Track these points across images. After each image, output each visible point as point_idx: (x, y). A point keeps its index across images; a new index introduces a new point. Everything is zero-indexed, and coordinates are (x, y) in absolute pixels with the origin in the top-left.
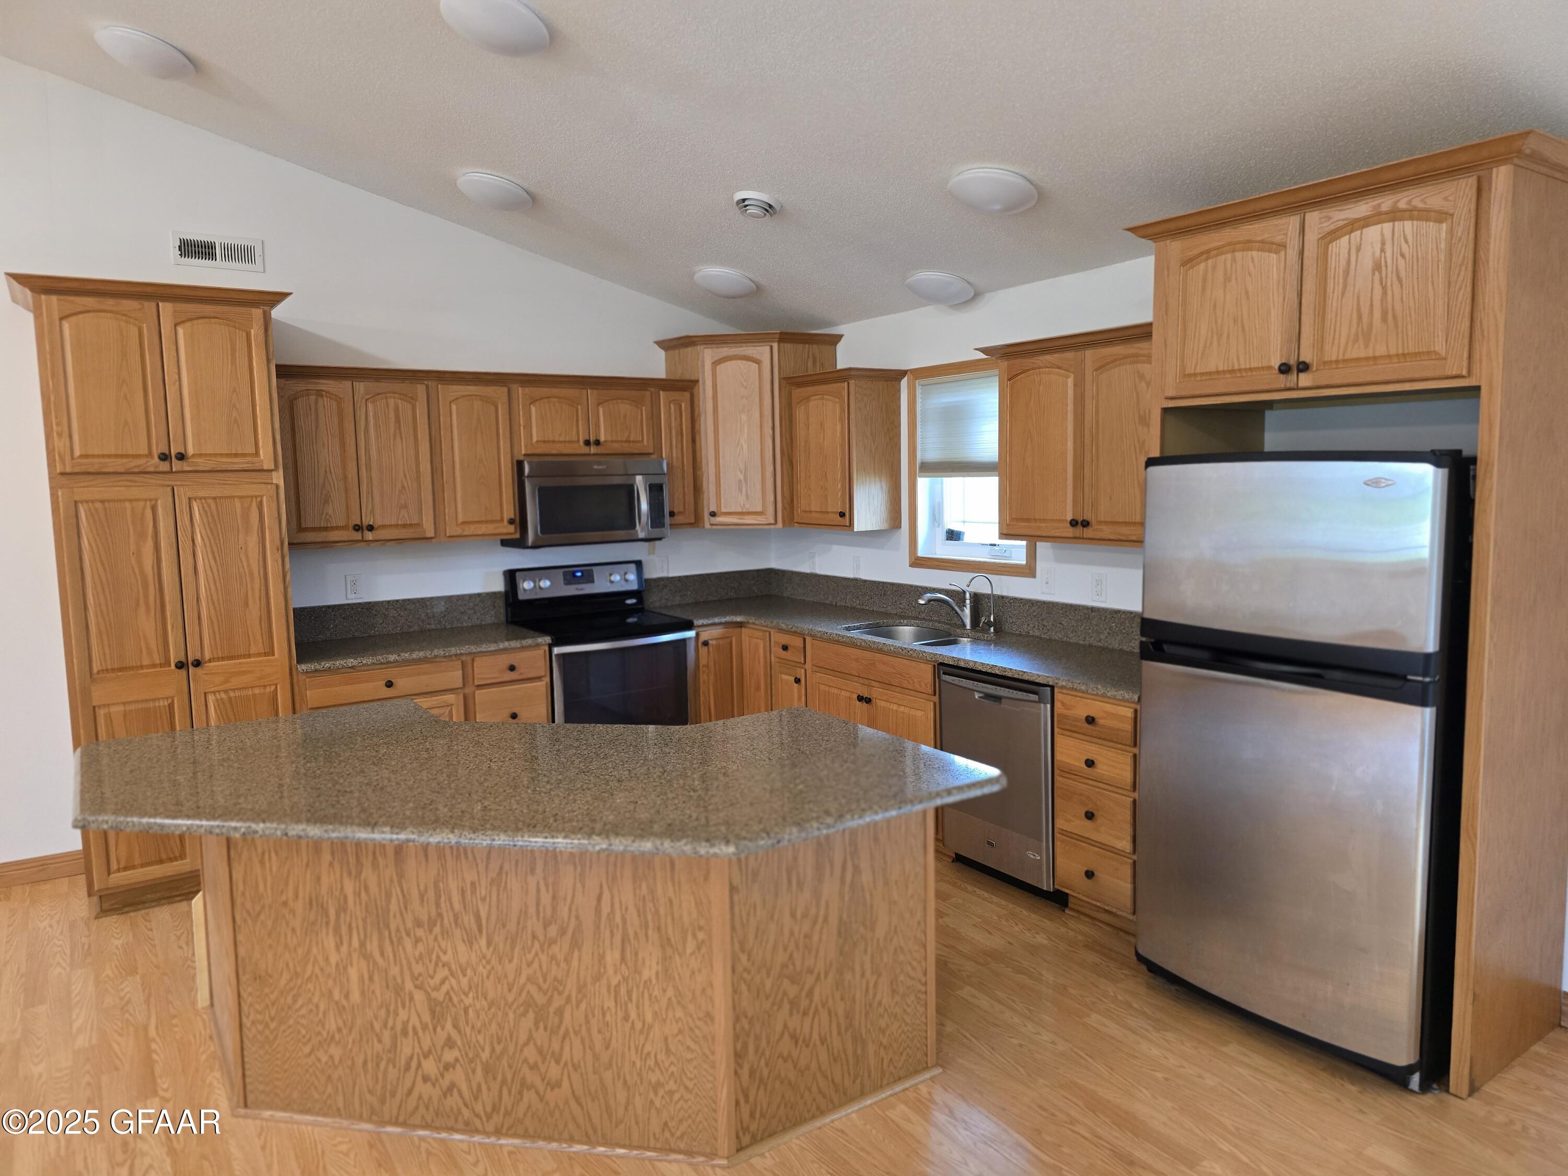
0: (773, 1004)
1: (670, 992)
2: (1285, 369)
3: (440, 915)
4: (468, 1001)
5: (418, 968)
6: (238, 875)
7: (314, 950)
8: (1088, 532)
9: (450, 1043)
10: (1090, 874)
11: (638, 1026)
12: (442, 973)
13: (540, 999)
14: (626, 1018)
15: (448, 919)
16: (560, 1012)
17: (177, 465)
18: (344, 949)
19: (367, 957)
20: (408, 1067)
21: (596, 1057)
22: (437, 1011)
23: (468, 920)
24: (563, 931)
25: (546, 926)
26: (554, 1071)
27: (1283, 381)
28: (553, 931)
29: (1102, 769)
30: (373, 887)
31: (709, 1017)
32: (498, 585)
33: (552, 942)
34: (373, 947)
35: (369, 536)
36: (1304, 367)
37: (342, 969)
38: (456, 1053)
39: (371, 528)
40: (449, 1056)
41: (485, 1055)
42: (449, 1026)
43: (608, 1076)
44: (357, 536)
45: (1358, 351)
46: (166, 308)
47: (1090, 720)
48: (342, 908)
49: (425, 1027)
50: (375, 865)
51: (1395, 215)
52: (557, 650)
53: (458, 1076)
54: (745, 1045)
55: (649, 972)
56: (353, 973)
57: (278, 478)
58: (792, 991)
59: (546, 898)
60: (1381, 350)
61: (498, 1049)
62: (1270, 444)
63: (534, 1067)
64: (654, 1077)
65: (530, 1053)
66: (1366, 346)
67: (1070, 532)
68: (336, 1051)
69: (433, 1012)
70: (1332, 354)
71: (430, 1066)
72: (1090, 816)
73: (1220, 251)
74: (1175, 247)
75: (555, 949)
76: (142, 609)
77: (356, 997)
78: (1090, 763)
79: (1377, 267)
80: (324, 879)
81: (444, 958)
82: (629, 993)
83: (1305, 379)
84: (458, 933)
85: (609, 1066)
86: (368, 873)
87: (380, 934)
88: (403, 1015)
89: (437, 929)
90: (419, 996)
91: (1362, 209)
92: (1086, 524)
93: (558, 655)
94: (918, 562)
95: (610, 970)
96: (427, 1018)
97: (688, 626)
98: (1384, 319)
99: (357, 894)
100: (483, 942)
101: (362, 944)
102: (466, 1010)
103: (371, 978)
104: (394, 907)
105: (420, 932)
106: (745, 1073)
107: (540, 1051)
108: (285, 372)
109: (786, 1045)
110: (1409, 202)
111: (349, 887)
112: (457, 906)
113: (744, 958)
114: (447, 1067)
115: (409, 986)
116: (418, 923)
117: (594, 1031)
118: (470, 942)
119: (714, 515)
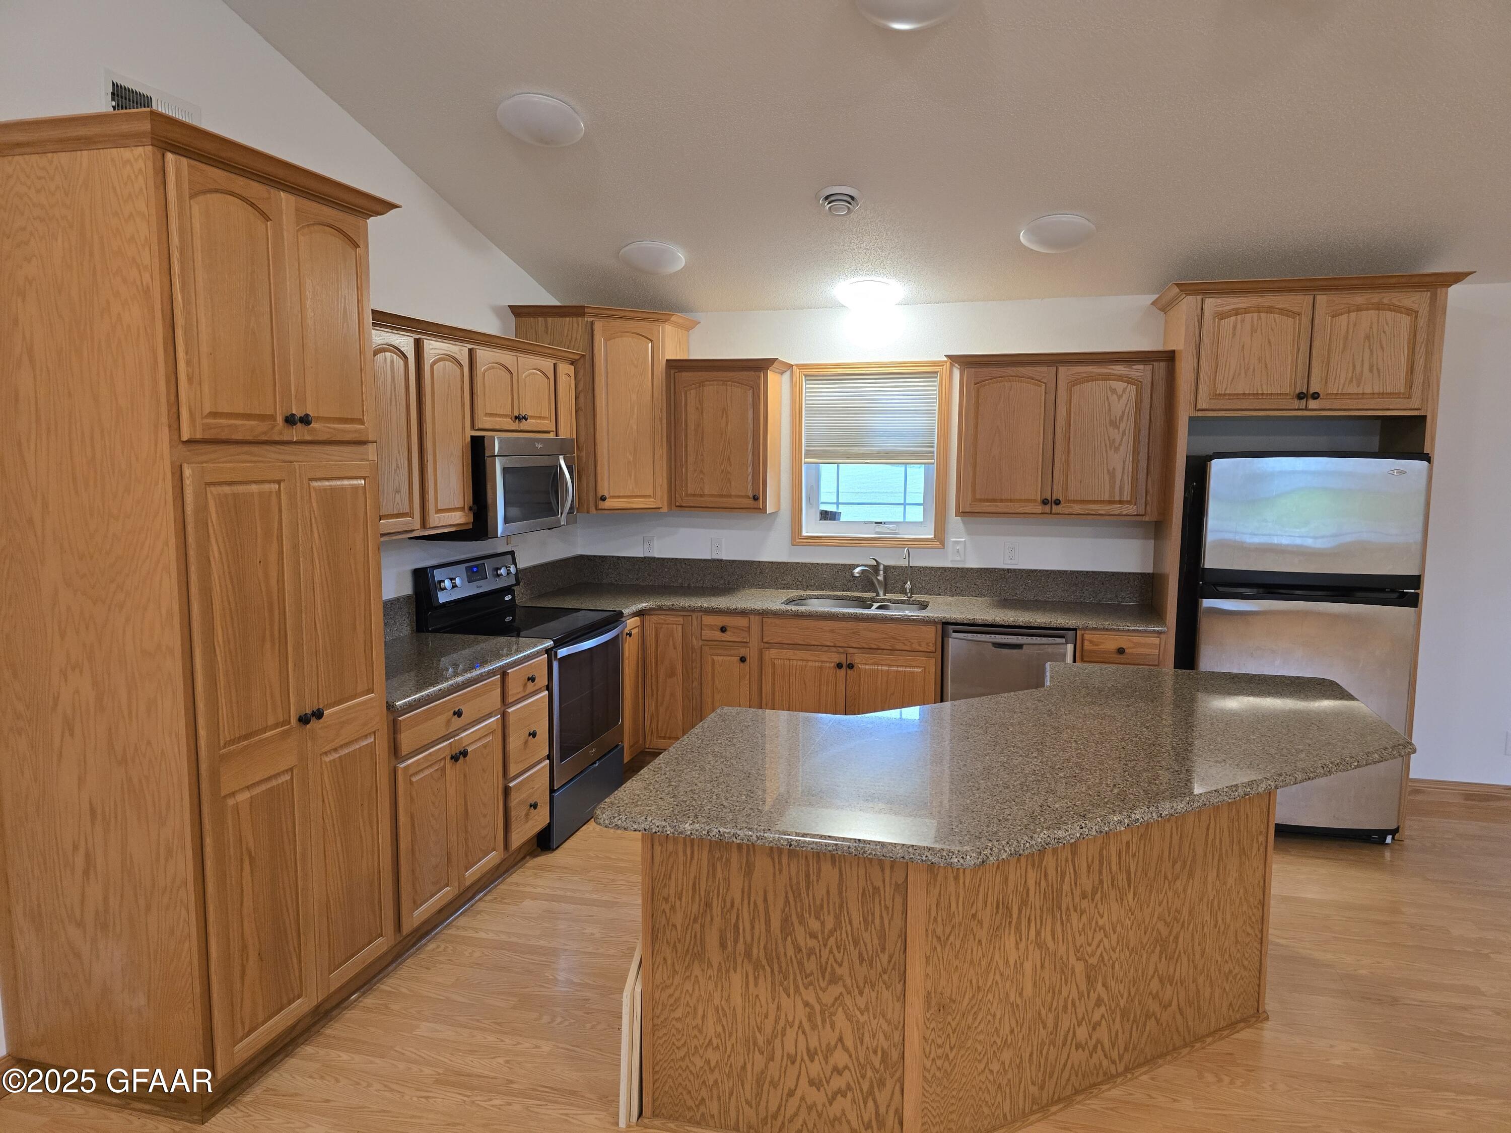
2: (1299, 396)
3: (1100, 883)
4: (1114, 956)
5: (1081, 941)
7: (997, 957)
9: (1101, 1003)
11: (1222, 929)
12: (1100, 937)
13: (1165, 932)
15: (1107, 884)
16: (1178, 938)
18: (1022, 945)
19: (1040, 945)
20: (1068, 1039)
21: (1195, 968)
22: (1091, 976)
23: (1122, 879)
24: (1184, 866)
25: (1174, 864)
26: (1168, 994)
28: (1177, 867)
30: (1051, 872)
32: (407, 588)
33: (1176, 878)
34: (1046, 935)
36: (1315, 396)
37: (1019, 966)
38: (1102, 1011)
40: (1096, 1013)
42: (1099, 986)
43: (1201, 980)
45: (1353, 389)
47: (1121, 651)
48: (1024, 903)
49: (1081, 994)
51: (1379, 307)
53: (1102, 1034)
55: (1231, 881)
56: (1028, 966)
59: (1176, 838)
60: (1368, 390)
61: (1132, 992)
63: (1155, 997)
64: (1228, 968)
65: (1154, 985)
66: (1358, 386)
67: (1039, 509)
68: (1010, 1056)
69: (1087, 979)
70: (1333, 389)
71: (1082, 1033)
73: (1248, 310)
79: (1368, 337)
80: (1012, 877)
81: (1101, 922)
82: (1219, 903)
83: (1313, 404)
84: (1113, 894)
85: (1202, 972)
87: (1053, 917)
88: (1067, 992)
89: (1097, 897)
91: (1357, 299)
94: (800, 541)
96: (1084, 986)
98: (1371, 370)
99: (1038, 884)
100: (1131, 895)
101: (1038, 933)
102: (1112, 964)
103: (1042, 966)
104: (1066, 887)
105: (1085, 904)
107: (1161, 981)
110: (1390, 300)
112: (1114, 868)
114: (1096, 1026)
115: (1073, 960)
116: (1084, 896)
117: (1195, 945)
119: (603, 499)
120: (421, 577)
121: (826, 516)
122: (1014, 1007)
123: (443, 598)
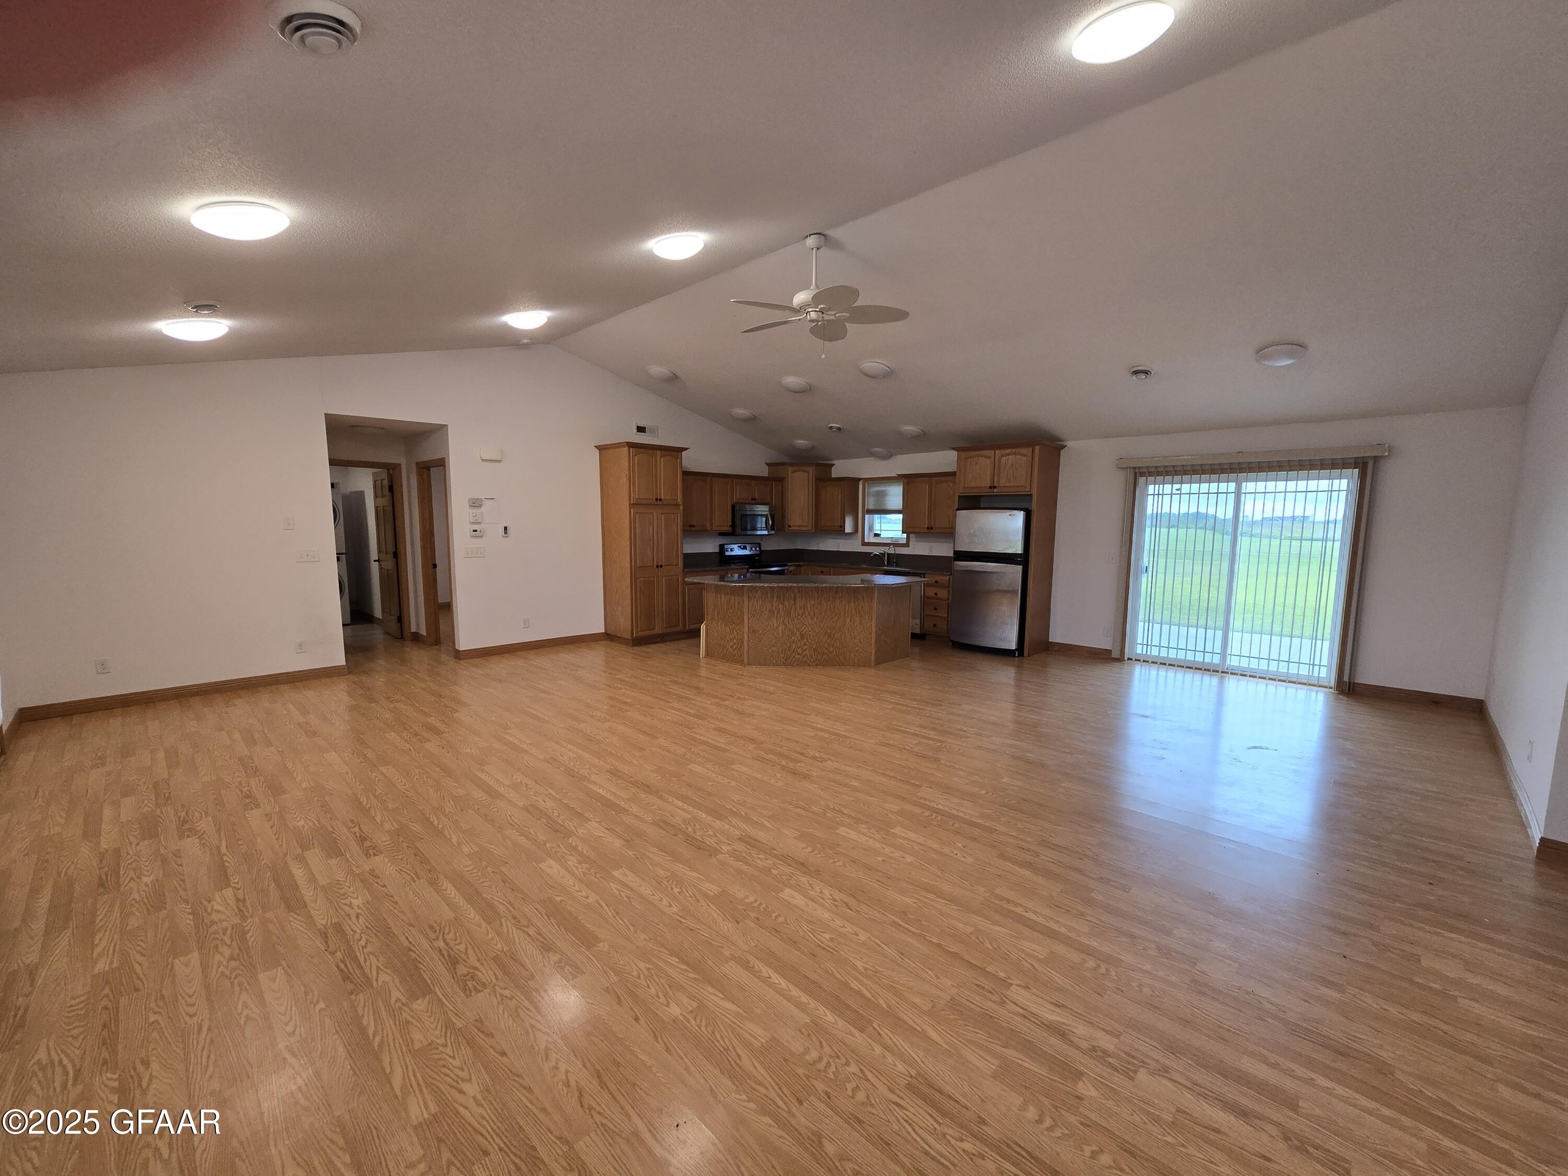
1: (862, 628)
2: (990, 487)
3: (805, 612)
4: (811, 633)
5: (798, 626)
8: (932, 531)
9: (805, 644)
10: (935, 625)
11: (853, 637)
12: (804, 627)
13: (829, 632)
14: (851, 635)
15: (807, 613)
16: (834, 635)
17: (659, 502)
19: (785, 624)
20: (794, 651)
21: (843, 645)
22: (802, 637)
23: (812, 613)
24: (836, 615)
26: (832, 649)
27: (990, 490)
29: (940, 595)
30: (787, 606)
32: (717, 550)
34: (786, 621)
35: (693, 529)
36: (995, 487)
37: (777, 628)
38: (807, 646)
39: (694, 526)
40: (805, 647)
41: (814, 647)
42: (805, 640)
43: (845, 649)
44: (689, 528)
45: (1007, 485)
46: (658, 452)
47: (936, 582)
48: (778, 612)
49: (799, 641)
50: (788, 601)
51: (1015, 454)
53: (807, 652)
54: (878, 642)
56: (780, 629)
57: (681, 508)
60: (1012, 485)
61: (818, 645)
62: (982, 506)
63: (827, 649)
64: (856, 649)
65: (826, 645)
66: (1009, 484)
67: (927, 531)
68: (774, 649)
70: (1001, 485)
71: (800, 651)
72: (935, 609)
73: (974, 456)
74: (963, 454)
75: (834, 619)
76: (649, 546)
77: (781, 634)
78: (936, 594)
79: (1012, 465)
80: (774, 605)
81: (805, 623)
82: (852, 629)
83: (995, 490)
84: (809, 617)
85: (846, 646)
86: (786, 603)
88: (793, 638)
89: (803, 616)
90: (798, 633)
91: (1008, 451)
92: (932, 528)
94: (865, 544)
95: (847, 624)
96: (799, 638)
97: (786, 565)
98: (1013, 478)
99: (783, 608)
100: (815, 619)
101: (783, 621)
102: (810, 636)
104: (792, 611)
106: (878, 648)
107: (829, 644)
108: (684, 474)
109: (885, 643)
110: (1017, 451)
111: (781, 606)
112: (809, 610)
114: (804, 650)
115: (795, 631)
117: (842, 639)
119: (790, 526)
120: (722, 547)
121: (877, 535)
122: (776, 637)
123: (727, 553)
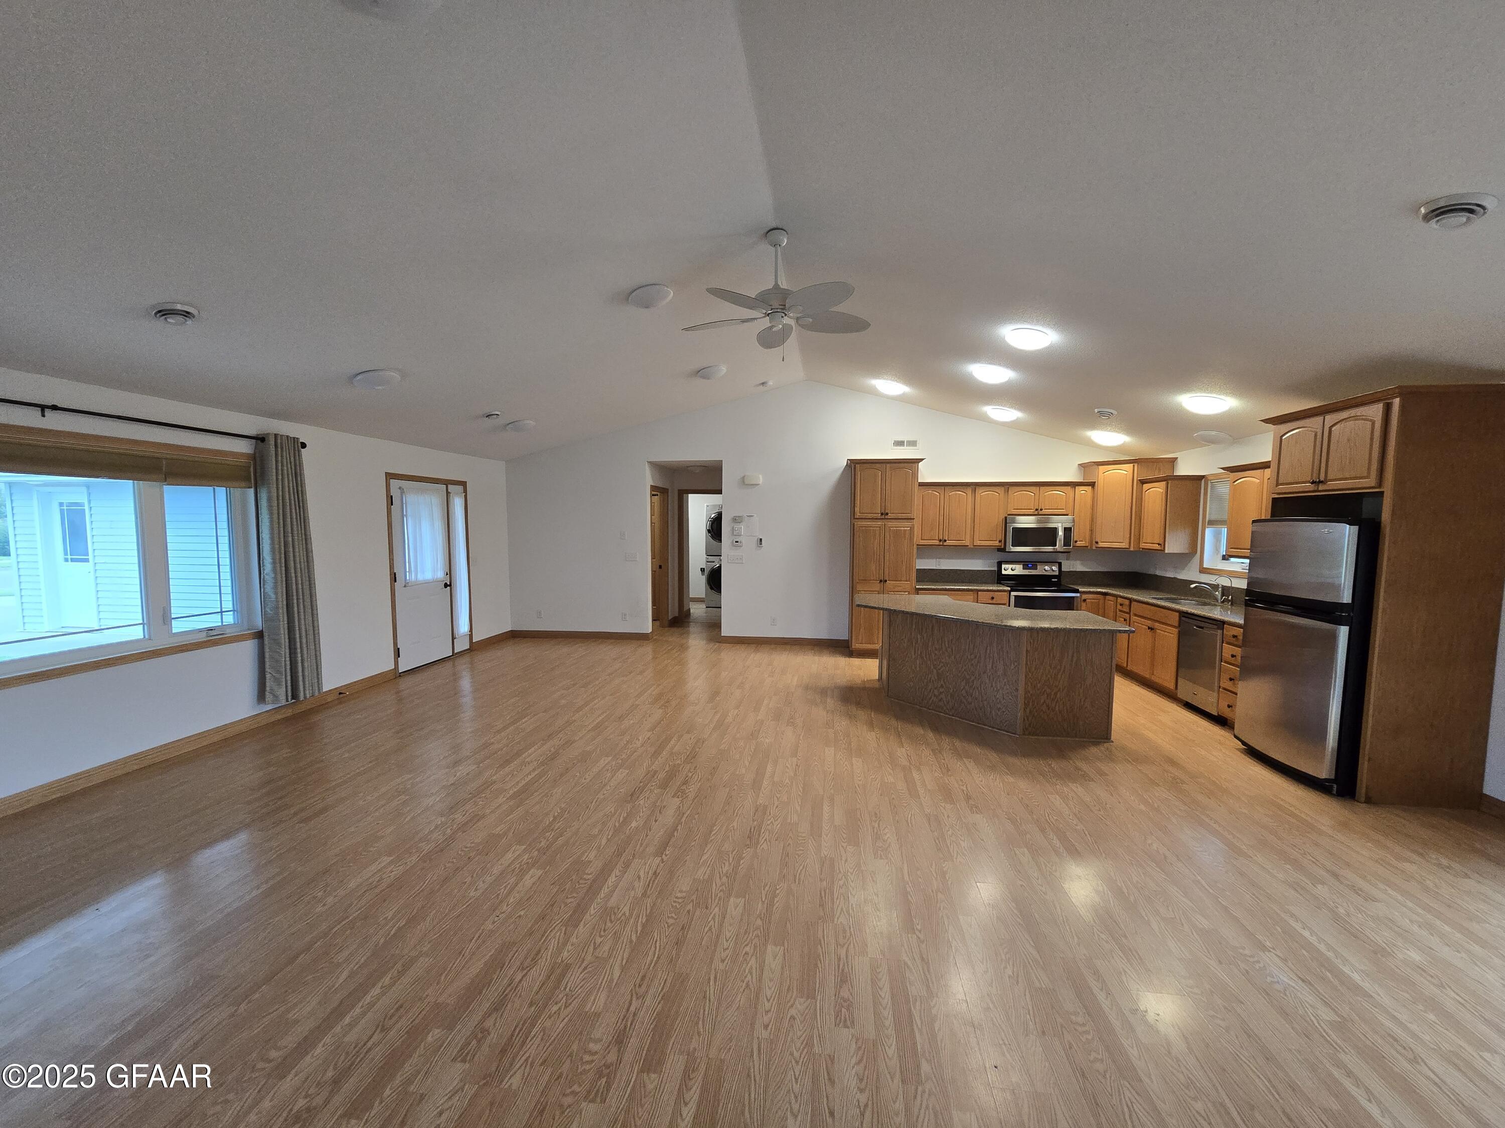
0: (1040, 693)
1: (1005, 680)
2: (1315, 483)
3: (942, 648)
4: (948, 674)
5: (935, 663)
6: (891, 630)
9: (942, 687)
10: (1229, 706)
11: (995, 689)
12: (941, 665)
13: (968, 677)
14: (992, 686)
15: (944, 649)
16: (973, 681)
17: (885, 516)
19: (922, 658)
20: (930, 691)
21: (982, 697)
23: (949, 650)
24: (976, 657)
25: (971, 655)
26: (970, 699)
27: (1315, 488)
28: (973, 656)
29: (1237, 659)
30: (926, 638)
31: (1017, 690)
35: (945, 543)
36: (1321, 482)
37: (915, 660)
38: (943, 690)
39: (946, 540)
40: (941, 690)
41: (951, 691)
42: (942, 681)
43: (985, 703)
44: (941, 543)
45: (1340, 476)
46: (888, 466)
47: (1235, 637)
49: (936, 680)
50: (926, 631)
51: (1355, 418)
52: (1013, 593)
53: (943, 696)
54: (1029, 702)
55: (999, 673)
56: (918, 661)
57: (915, 521)
58: (1048, 691)
59: (972, 646)
60: (1348, 475)
61: (955, 690)
64: (999, 706)
66: (1343, 474)
68: (912, 684)
69: (938, 676)
70: (1330, 477)
71: (936, 692)
72: (1231, 680)
73: (1293, 430)
74: (1280, 428)
75: (973, 662)
76: (872, 562)
77: (918, 669)
78: (1233, 656)
79: (1346, 438)
81: (942, 661)
82: (993, 678)
83: (1321, 487)
84: (946, 654)
85: (986, 700)
86: (924, 633)
88: (930, 676)
89: (941, 652)
90: (935, 671)
91: (1345, 415)
93: (1016, 596)
95: (988, 671)
96: (936, 678)
97: (1076, 591)
98: (1350, 460)
99: (921, 639)
100: (953, 657)
101: (921, 654)
102: (947, 676)
103: (922, 664)
104: (930, 644)
105: (936, 652)
106: (1028, 711)
107: (966, 692)
108: (922, 485)
109: (1044, 708)
110: (1361, 413)
111: (919, 637)
112: (947, 645)
113: (1030, 674)
114: (941, 693)
115: (932, 667)
116: (936, 650)
117: (982, 688)
118: (949, 657)
119: (1097, 543)
122: (913, 671)
